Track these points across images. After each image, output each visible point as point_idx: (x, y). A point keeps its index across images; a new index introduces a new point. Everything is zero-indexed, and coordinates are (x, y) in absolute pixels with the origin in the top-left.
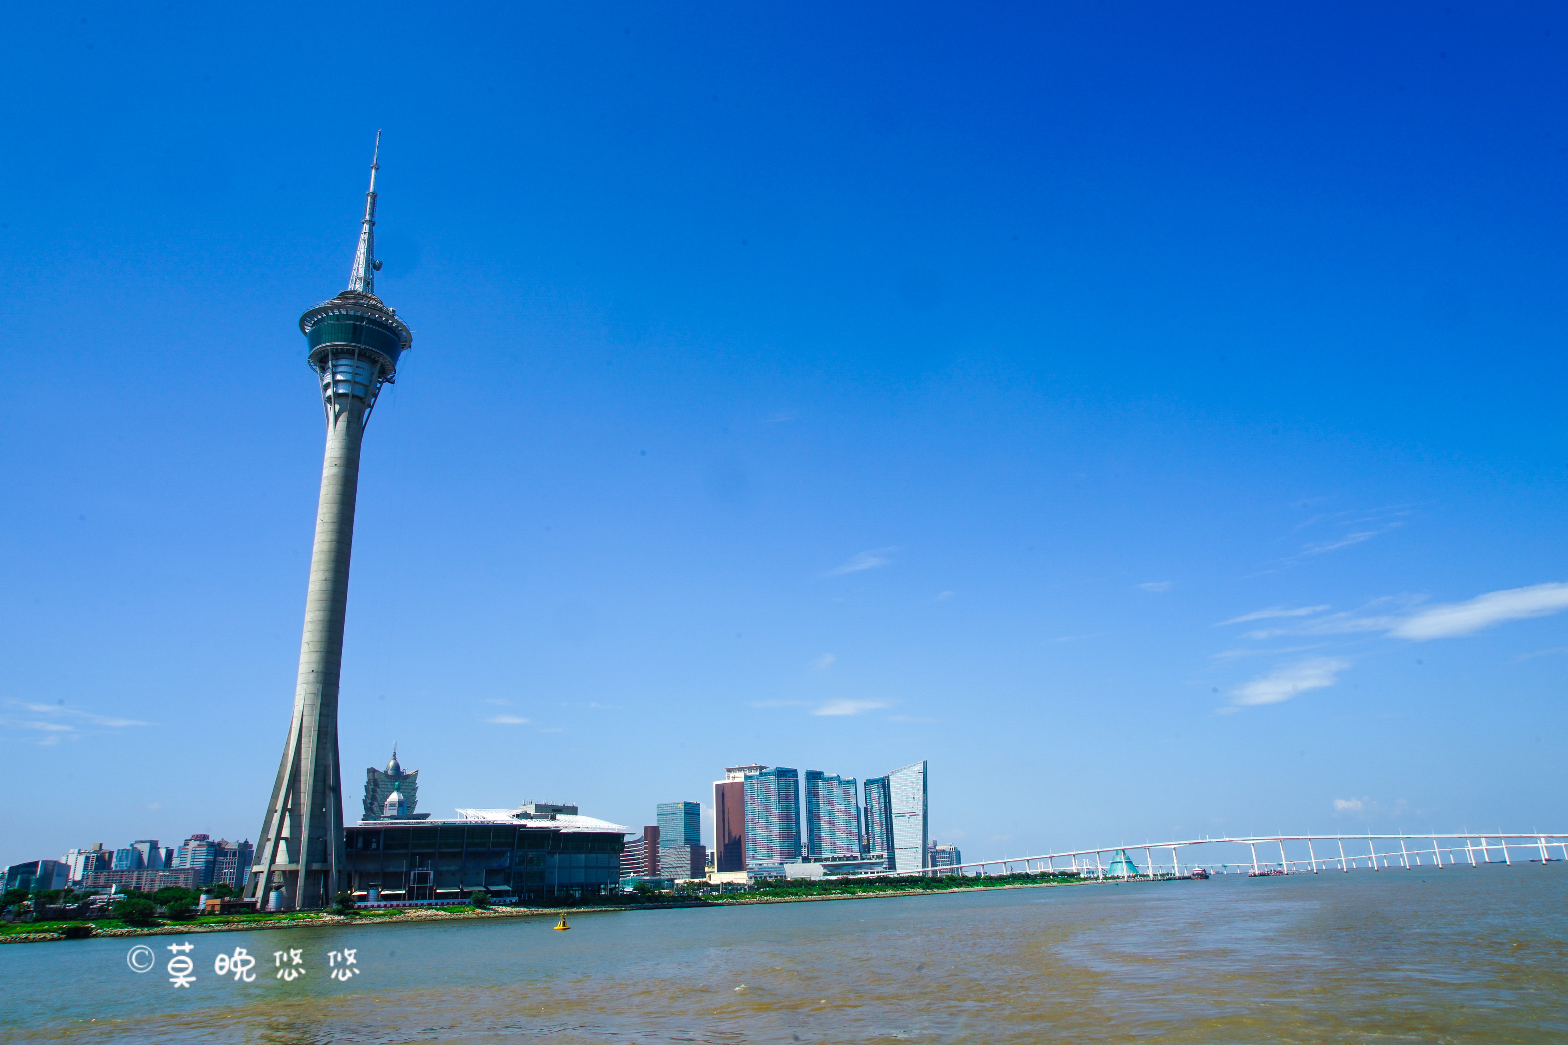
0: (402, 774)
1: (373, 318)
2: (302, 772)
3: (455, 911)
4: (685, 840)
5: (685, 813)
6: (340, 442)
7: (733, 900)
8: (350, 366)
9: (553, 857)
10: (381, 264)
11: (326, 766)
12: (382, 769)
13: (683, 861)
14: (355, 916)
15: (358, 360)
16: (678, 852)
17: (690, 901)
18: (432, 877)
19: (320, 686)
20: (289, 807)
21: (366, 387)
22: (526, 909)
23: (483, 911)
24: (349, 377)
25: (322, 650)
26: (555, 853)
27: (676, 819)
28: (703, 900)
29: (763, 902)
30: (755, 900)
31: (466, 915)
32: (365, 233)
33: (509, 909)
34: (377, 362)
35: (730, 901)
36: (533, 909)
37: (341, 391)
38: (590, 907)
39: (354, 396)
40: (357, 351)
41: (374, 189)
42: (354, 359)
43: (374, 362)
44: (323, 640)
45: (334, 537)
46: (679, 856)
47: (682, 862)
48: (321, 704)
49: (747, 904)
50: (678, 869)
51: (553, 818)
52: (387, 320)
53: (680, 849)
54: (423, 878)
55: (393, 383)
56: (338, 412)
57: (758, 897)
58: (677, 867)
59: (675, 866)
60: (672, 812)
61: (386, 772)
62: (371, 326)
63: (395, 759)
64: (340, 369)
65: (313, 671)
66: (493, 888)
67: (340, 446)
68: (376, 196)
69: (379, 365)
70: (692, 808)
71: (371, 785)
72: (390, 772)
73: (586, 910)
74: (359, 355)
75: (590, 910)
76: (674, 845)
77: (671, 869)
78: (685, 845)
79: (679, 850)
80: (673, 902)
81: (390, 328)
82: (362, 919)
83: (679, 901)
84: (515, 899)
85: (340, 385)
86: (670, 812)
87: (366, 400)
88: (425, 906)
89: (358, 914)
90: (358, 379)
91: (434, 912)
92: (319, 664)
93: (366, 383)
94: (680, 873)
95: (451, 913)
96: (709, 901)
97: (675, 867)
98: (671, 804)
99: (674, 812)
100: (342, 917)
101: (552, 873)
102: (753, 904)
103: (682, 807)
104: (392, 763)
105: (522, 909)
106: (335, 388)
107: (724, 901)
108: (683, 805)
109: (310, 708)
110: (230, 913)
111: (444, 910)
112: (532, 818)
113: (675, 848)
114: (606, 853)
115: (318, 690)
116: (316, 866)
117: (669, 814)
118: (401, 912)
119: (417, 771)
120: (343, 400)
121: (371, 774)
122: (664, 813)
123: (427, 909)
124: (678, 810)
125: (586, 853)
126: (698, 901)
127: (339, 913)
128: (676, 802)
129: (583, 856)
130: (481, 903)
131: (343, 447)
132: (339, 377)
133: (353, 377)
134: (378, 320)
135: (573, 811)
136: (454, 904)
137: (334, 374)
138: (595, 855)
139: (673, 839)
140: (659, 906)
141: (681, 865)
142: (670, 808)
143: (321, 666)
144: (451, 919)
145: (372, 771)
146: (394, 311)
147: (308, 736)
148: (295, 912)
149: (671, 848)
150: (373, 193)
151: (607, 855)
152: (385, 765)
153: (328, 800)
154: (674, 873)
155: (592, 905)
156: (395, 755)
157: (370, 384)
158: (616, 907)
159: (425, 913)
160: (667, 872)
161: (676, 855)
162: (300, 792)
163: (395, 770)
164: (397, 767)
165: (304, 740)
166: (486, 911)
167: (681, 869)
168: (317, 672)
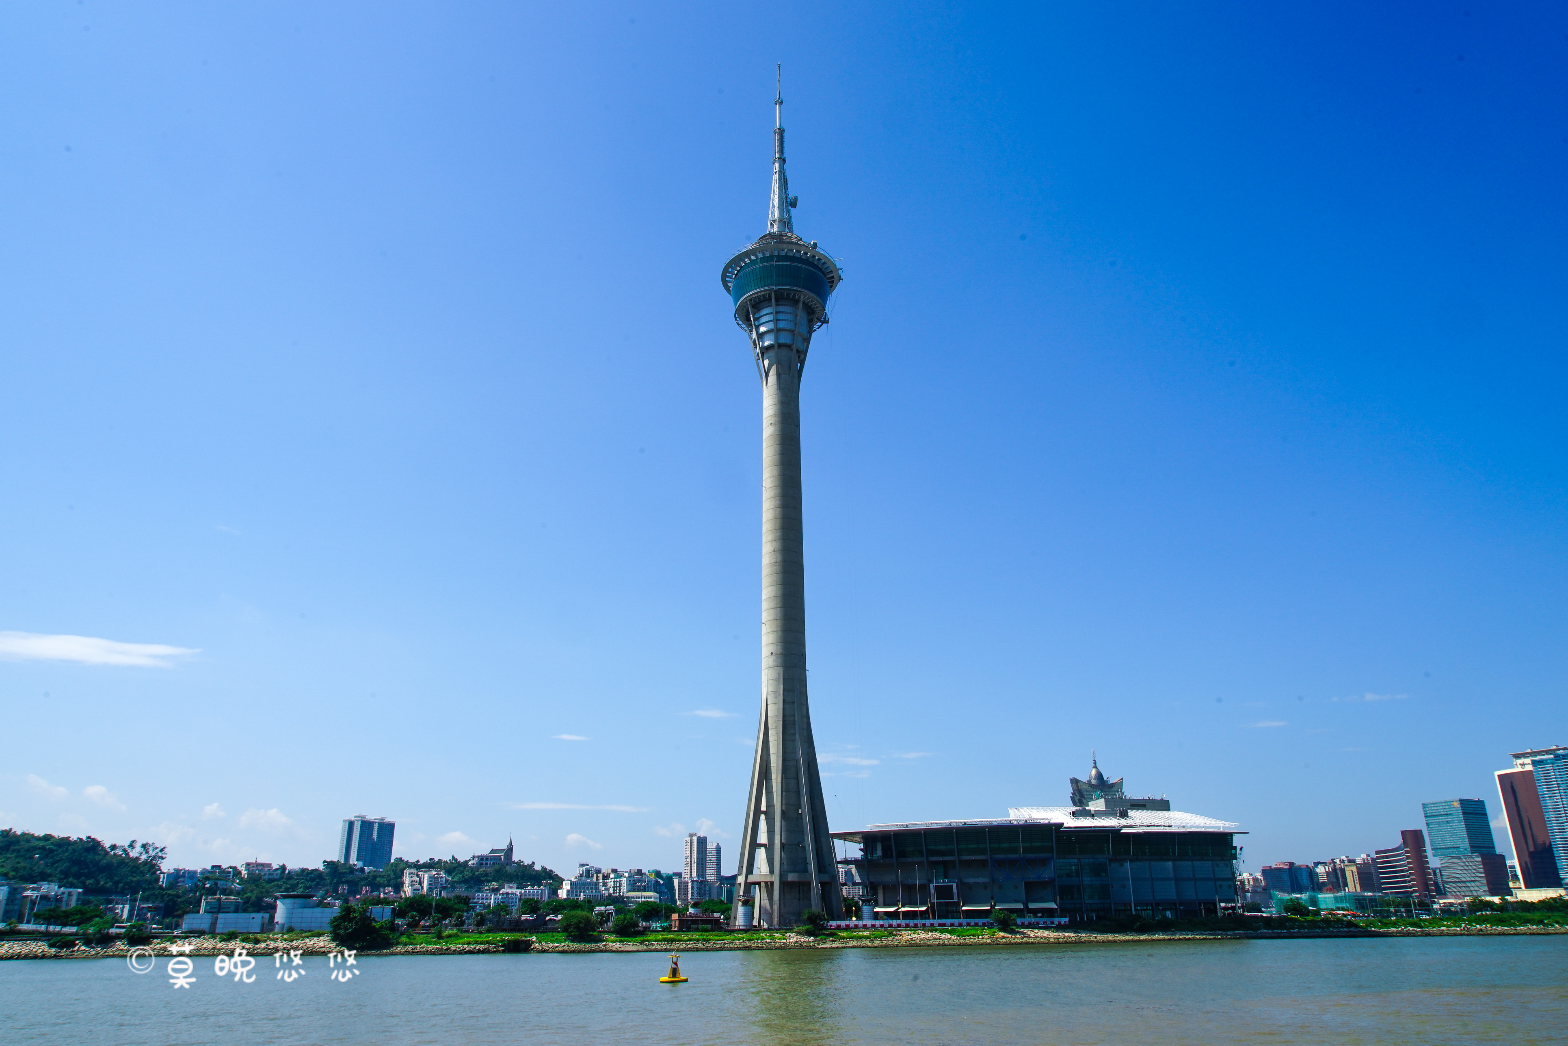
0: (1106, 784)
1: (791, 255)
2: (772, 768)
3: (965, 934)
4: (1471, 847)
5: (1464, 813)
6: (772, 398)
7: (1415, 929)
8: (771, 313)
9: (1122, 865)
10: (796, 199)
11: (797, 760)
12: (1084, 779)
13: (1474, 873)
14: (826, 937)
15: (777, 305)
16: (1464, 862)
17: (1338, 927)
18: (955, 890)
19: (781, 670)
20: (763, 808)
21: (792, 331)
22: (1072, 935)
23: (1006, 935)
24: (771, 326)
25: (779, 629)
26: (1125, 860)
27: (1453, 822)
28: (1361, 927)
29: (1472, 933)
30: (1458, 929)
31: (979, 940)
32: (776, 172)
33: (1046, 933)
34: (797, 301)
35: (1411, 929)
36: (1084, 935)
37: (766, 344)
38: (1170, 933)
39: (780, 346)
40: (773, 295)
41: (780, 125)
42: (771, 306)
43: (795, 302)
44: (778, 618)
45: (778, 502)
46: (1466, 868)
47: (1473, 875)
48: (783, 690)
49: (1442, 934)
50: (1468, 884)
51: (1124, 815)
52: (806, 253)
53: (1465, 858)
54: (945, 892)
55: (828, 322)
56: (768, 368)
57: (1463, 925)
58: (1467, 881)
59: (1464, 879)
60: (1445, 813)
61: (1089, 781)
62: (781, 263)
63: (1096, 767)
64: (763, 320)
65: (772, 653)
66: (1032, 906)
67: (773, 403)
68: (783, 131)
69: (801, 304)
70: (1473, 806)
71: (1076, 796)
72: (1094, 782)
73: (1162, 937)
74: (777, 300)
75: (1169, 937)
76: (1456, 854)
77: (1459, 884)
78: (1472, 853)
79: (1464, 860)
80: (1308, 929)
81: (806, 261)
82: (835, 941)
83: (1319, 927)
84: (1064, 920)
85: (766, 337)
86: (1442, 813)
87: (794, 346)
88: (928, 927)
89: (832, 935)
90: (781, 325)
91: (937, 935)
92: (777, 645)
93: (790, 326)
94: (1472, 889)
95: (958, 936)
96: (1373, 929)
97: (1464, 882)
98: (1441, 803)
99: (1448, 813)
100: (812, 938)
101: (1124, 886)
102: (1455, 935)
103: (1458, 806)
104: (1094, 772)
105: (1067, 934)
106: (761, 343)
107: (1400, 929)
108: (1459, 803)
109: (773, 695)
110: (689, 929)
111: (951, 933)
112: (1093, 815)
113: (1459, 858)
114: (1206, 860)
115: (779, 674)
116: (791, 877)
117: (1442, 815)
118: (891, 934)
119: (1122, 779)
120: (771, 353)
121: (1074, 785)
122: (1434, 814)
123: (927, 931)
124: (1453, 809)
125: (1174, 860)
126: (1353, 929)
127: (809, 933)
128: (1448, 800)
129: (1170, 863)
130: (1005, 925)
131: (776, 402)
132: (762, 329)
133: (776, 325)
134: (796, 256)
135: (1163, 805)
136: (968, 924)
137: (757, 327)
138: (1190, 863)
139: (1455, 846)
140: (1282, 935)
141: (1473, 879)
142: (1441, 808)
143: (779, 647)
144: (960, 945)
145: (1075, 782)
146: (815, 244)
147: (774, 727)
148: (760, 931)
149: (1453, 857)
150: (779, 129)
151: (1210, 862)
152: (1087, 775)
153: (802, 799)
154: (1464, 889)
155: (1173, 931)
156: (1095, 763)
157: (796, 328)
158: (1210, 935)
159: (922, 936)
160: (1454, 887)
161: (1462, 866)
162: (773, 792)
163: (1098, 779)
164: (1100, 776)
165: (771, 732)
166: (1010, 936)
167: (1473, 884)
168: (776, 654)
